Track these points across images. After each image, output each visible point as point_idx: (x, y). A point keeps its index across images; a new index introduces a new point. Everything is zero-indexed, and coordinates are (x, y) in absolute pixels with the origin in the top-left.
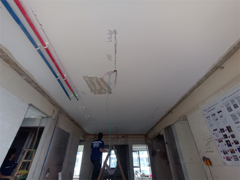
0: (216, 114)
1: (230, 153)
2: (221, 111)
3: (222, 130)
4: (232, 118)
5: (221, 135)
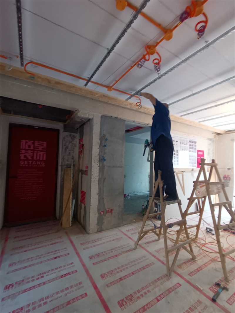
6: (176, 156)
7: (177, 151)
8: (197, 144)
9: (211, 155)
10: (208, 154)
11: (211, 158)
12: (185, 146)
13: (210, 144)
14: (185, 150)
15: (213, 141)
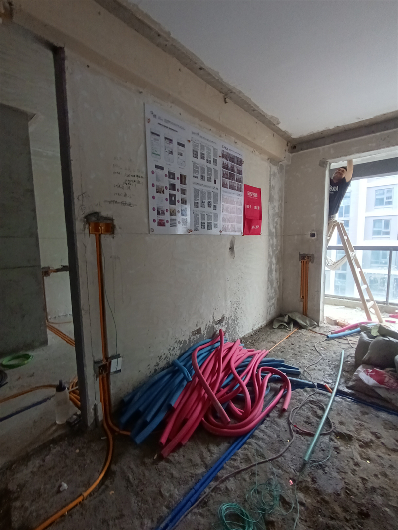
0: (175, 143)
1: (167, 214)
3: (171, 175)
4: (193, 167)
5: (166, 182)
6: (179, 196)
7: (183, 179)
8: (244, 168)
9: (276, 204)
10: (271, 200)
11: (277, 211)
12: (209, 165)
13: (274, 174)
14: (209, 180)
15: (281, 167)
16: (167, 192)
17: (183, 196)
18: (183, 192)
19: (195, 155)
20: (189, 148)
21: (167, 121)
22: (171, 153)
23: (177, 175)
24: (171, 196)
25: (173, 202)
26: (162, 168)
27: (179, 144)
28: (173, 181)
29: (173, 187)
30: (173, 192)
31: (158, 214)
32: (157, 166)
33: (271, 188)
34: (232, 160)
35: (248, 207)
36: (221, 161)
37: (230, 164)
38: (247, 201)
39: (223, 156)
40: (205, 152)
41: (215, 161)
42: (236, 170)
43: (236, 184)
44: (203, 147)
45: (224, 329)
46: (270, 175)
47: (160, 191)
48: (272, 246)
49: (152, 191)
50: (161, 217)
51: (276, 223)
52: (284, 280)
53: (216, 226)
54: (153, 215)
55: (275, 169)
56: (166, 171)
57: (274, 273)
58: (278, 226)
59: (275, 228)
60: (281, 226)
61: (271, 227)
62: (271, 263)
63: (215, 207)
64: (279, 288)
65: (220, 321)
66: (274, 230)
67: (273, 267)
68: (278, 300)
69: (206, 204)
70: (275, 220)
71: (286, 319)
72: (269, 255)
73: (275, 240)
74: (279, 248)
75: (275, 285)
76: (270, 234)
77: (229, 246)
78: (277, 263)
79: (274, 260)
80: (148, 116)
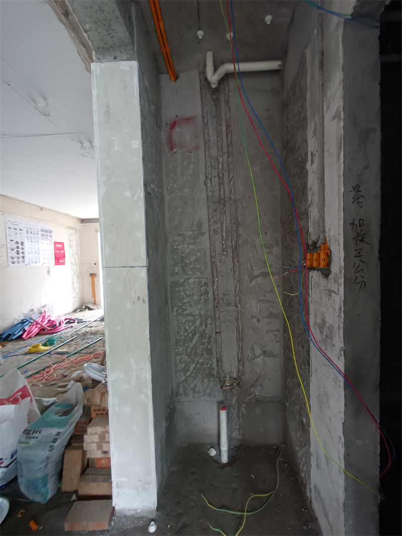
0: (18, 230)
1: (16, 259)
2: (21, 230)
3: (17, 243)
4: (27, 238)
5: (15, 246)
6: (20, 251)
7: (22, 243)
8: (53, 234)
9: (74, 248)
10: (71, 247)
11: (75, 252)
12: (34, 236)
13: (72, 234)
14: (35, 242)
15: (76, 230)
16: (16, 250)
17: (23, 251)
18: (23, 249)
19: (27, 232)
20: (24, 231)
21: (14, 222)
22: (17, 234)
23: (20, 242)
24: (17, 251)
25: (18, 254)
26: (13, 241)
27: (20, 230)
28: (18, 245)
29: (18, 247)
30: (18, 250)
31: (12, 259)
32: (11, 240)
33: (70, 241)
34: (46, 232)
35: (56, 252)
36: (40, 233)
37: (45, 233)
38: (56, 249)
39: (41, 230)
40: (32, 231)
41: (37, 234)
42: (49, 236)
43: (49, 242)
44: (31, 229)
45: (46, 310)
46: (69, 235)
47: (12, 250)
48: (73, 270)
49: (9, 250)
50: (13, 260)
51: (75, 258)
52: (83, 288)
53: (39, 262)
54: (10, 259)
55: (72, 231)
56: (15, 242)
57: (76, 284)
58: (77, 260)
59: (75, 261)
60: (78, 259)
61: (72, 260)
62: (73, 279)
63: (38, 253)
64: (80, 292)
65: (44, 307)
66: (74, 262)
67: (75, 281)
68: (80, 298)
69: (34, 252)
70: (75, 256)
71: (84, 307)
72: (72, 275)
73: (75, 267)
74: (78, 271)
75: (77, 290)
76: (72, 264)
77: (47, 271)
78: (78, 279)
79: (75, 277)
80: (7, 222)
